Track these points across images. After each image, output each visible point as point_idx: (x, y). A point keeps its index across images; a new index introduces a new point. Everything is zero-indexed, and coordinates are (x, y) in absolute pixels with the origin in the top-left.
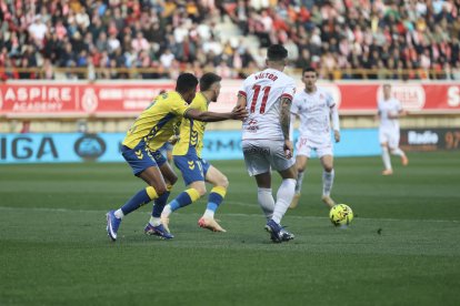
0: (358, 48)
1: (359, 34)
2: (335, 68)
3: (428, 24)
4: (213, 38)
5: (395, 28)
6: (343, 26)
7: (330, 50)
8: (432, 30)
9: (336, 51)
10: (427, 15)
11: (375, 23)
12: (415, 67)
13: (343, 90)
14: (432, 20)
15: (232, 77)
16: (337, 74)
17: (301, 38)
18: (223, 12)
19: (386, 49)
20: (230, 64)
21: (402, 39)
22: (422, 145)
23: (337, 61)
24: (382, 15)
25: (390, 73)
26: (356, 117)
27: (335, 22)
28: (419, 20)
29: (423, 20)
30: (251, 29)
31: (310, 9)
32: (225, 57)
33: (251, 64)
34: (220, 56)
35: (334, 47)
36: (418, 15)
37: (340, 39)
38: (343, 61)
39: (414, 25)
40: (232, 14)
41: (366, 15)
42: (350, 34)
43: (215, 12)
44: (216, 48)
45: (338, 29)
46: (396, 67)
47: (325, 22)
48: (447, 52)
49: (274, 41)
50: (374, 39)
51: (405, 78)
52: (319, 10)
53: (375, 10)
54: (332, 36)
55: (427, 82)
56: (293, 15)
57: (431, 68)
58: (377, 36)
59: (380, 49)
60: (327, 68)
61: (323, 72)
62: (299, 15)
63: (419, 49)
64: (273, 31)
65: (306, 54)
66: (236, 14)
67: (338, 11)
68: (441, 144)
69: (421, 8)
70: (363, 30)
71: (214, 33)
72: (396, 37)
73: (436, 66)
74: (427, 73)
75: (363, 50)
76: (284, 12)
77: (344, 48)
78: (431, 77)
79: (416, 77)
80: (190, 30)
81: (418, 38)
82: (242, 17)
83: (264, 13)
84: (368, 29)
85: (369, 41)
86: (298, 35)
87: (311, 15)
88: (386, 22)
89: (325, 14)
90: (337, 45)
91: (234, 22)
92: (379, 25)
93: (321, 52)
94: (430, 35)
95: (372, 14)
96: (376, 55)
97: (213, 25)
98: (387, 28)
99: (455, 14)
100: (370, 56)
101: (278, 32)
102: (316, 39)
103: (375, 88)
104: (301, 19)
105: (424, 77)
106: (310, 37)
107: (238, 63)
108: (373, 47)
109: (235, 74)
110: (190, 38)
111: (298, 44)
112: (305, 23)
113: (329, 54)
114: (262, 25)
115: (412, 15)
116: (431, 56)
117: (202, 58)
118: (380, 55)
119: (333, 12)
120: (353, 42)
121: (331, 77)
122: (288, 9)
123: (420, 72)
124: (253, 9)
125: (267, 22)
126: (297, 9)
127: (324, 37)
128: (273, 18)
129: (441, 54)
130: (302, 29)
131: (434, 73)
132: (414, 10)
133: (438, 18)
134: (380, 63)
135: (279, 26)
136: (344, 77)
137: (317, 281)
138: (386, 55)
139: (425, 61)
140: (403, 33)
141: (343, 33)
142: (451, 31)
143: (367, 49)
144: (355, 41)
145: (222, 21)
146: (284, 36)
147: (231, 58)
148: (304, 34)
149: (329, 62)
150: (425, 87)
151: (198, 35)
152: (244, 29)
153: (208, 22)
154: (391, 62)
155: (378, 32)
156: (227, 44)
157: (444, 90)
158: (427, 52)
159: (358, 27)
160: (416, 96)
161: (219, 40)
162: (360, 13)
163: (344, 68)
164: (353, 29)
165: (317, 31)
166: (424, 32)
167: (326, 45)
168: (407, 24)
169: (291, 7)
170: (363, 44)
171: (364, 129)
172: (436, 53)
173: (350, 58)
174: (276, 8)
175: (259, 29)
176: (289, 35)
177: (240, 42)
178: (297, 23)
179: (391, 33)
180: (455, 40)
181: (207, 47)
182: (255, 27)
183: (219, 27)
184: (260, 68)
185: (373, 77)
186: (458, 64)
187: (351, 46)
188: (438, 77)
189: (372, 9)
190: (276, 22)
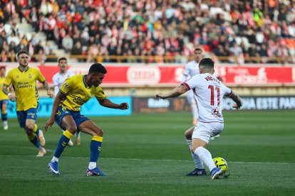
0: (114, 41)
1: (115, 32)
2: (98, 55)
3: (163, 25)
4: (14, 33)
5: (140, 28)
6: (104, 26)
7: (95, 43)
8: (166, 29)
9: (99, 42)
10: (161, 20)
11: (126, 24)
12: (153, 54)
14: (165, 22)
16: (100, 58)
17: (75, 34)
18: (21, 16)
19: (134, 41)
21: (144, 35)
23: (100, 50)
24: (131, 18)
26: (112, 89)
27: (98, 24)
28: (156, 22)
29: (160, 22)
30: (41, 27)
31: (82, 14)
32: (22, 47)
33: (41, 52)
34: (19, 45)
35: (97, 41)
36: (156, 19)
37: (102, 35)
38: (104, 50)
39: (153, 25)
40: (28, 17)
41: (120, 18)
42: (109, 32)
43: (16, 15)
44: (16, 41)
45: (101, 28)
46: (140, 54)
47: (92, 23)
48: (175, 44)
49: (57, 35)
50: (126, 36)
51: (147, 62)
52: (88, 14)
53: (127, 15)
54: (96, 33)
55: (162, 64)
56: (69, 18)
57: (164, 55)
58: (128, 33)
59: (130, 42)
60: (92, 55)
61: (89, 58)
62: (74, 18)
63: (157, 42)
64: (56, 29)
65: (78, 45)
66: (31, 17)
67: (100, 15)
68: (171, 107)
69: (158, 14)
70: (118, 28)
71: (16, 30)
72: (140, 34)
73: (168, 54)
74: (161, 58)
75: (118, 42)
76: (64, 16)
77: (105, 41)
78: (164, 61)
79: (154, 62)
81: (156, 35)
82: (34, 19)
83: (51, 17)
84: (121, 28)
85: (122, 36)
86: (73, 32)
87: (82, 18)
88: (133, 23)
89: (92, 18)
90: (100, 39)
91: (28, 22)
92: (129, 25)
93: (89, 44)
94: (165, 32)
95: (124, 18)
96: (126, 46)
97: (14, 24)
98: (135, 28)
99: (181, 18)
100: (123, 47)
101: (59, 30)
102: (85, 35)
103: (126, 69)
104: (75, 21)
105: (159, 61)
106: (81, 33)
107: (31, 51)
108: (124, 41)
111: (72, 37)
112: (77, 23)
113: (94, 45)
114: (49, 26)
115: (152, 20)
116: (164, 47)
117: (6, 48)
118: (129, 46)
119: (97, 17)
120: (111, 37)
121: (95, 61)
122: (66, 14)
123: (156, 58)
124: (42, 14)
125: (53, 23)
126: (73, 14)
127: (91, 33)
128: (56, 19)
129: (172, 46)
130: (76, 28)
131: (167, 58)
132: (153, 16)
133: (170, 21)
134: (130, 52)
135: (61, 26)
136: (104, 61)
138: (134, 46)
139: (160, 50)
140: (145, 31)
141: (105, 32)
142: (178, 30)
143: (121, 42)
144: (112, 36)
145: (21, 22)
146: (63, 32)
147: (28, 47)
148: (77, 32)
149: (94, 50)
150: (161, 68)
151: (4, 31)
152: (36, 27)
153: (11, 23)
154: (137, 51)
155: (128, 30)
156: (24, 37)
157: (173, 70)
158: (162, 44)
159: (114, 27)
160: (154, 74)
161: (18, 35)
162: (116, 18)
163: (104, 55)
164: (111, 27)
165: (86, 29)
166: (161, 30)
167: (92, 39)
168: (148, 25)
169: (68, 13)
170: (118, 39)
172: (168, 45)
173: (109, 47)
174: (59, 14)
175: (46, 27)
176: (67, 32)
177: (33, 37)
178: (72, 23)
179: (137, 31)
180: (181, 37)
181: (10, 40)
182: (43, 26)
183: (18, 26)
184: (46, 55)
185: (125, 61)
186: (182, 53)
187: (110, 40)
188: (169, 61)
189: (124, 14)
190: (57, 23)
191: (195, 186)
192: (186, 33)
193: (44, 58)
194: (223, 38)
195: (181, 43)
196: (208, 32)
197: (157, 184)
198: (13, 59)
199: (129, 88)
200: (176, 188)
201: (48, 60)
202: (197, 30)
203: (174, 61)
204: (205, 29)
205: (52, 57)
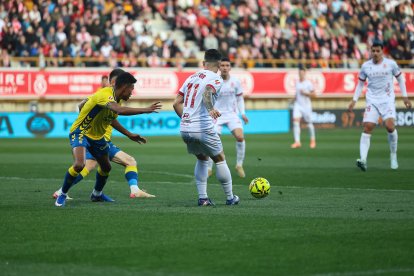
0: (268, 41)
1: (270, 29)
2: (249, 59)
3: (328, 21)
4: (146, 32)
5: (300, 24)
6: (256, 23)
7: (245, 43)
8: (332, 26)
9: (250, 43)
10: (327, 14)
11: (283, 20)
12: (318, 57)
13: (256, 77)
14: (331, 17)
15: (161, 66)
16: (251, 63)
17: (220, 32)
18: (154, 10)
19: (292, 42)
20: (160, 54)
21: (306, 34)
22: (321, 124)
23: (250, 52)
24: (289, 14)
25: (296, 62)
26: (266, 100)
27: (249, 19)
28: (321, 17)
29: (324, 17)
30: (178, 25)
31: (228, 7)
32: (155, 48)
33: (178, 55)
34: (151, 47)
35: (247, 41)
36: (320, 13)
37: (253, 33)
38: (256, 52)
39: (317, 21)
40: (162, 12)
41: (275, 13)
42: (262, 30)
43: (148, 10)
44: (148, 41)
45: (252, 25)
46: (300, 57)
47: (241, 19)
48: (344, 44)
49: (198, 35)
50: (282, 34)
51: (309, 66)
52: (236, 8)
53: (284, 9)
54: (247, 31)
55: (327, 70)
56: (213, 13)
57: (330, 58)
58: (285, 31)
59: (287, 42)
60: (242, 58)
61: (238, 62)
62: (219, 13)
63: (321, 43)
64: (197, 26)
65: (225, 46)
66: (166, 11)
67: (252, 10)
68: (338, 123)
69: (323, 7)
70: (273, 25)
71: (147, 28)
72: (300, 32)
73: (334, 56)
74: (326, 62)
75: (273, 43)
76: (206, 10)
77: (257, 41)
78: (330, 66)
79: (318, 66)
80: (126, 26)
81: (319, 32)
82: (170, 14)
83: (189, 11)
84: (277, 25)
85: (278, 35)
86: (218, 30)
87: (230, 13)
88: (292, 19)
89: (241, 12)
90: (251, 39)
91: (164, 18)
92: (287, 21)
93: (237, 44)
94: (330, 30)
95: (281, 12)
96: (283, 47)
97: (146, 21)
98: (294, 24)
99: (351, 13)
100: (279, 48)
101: (201, 27)
102: (233, 34)
103: (283, 75)
104: (221, 16)
105: (324, 65)
106: (228, 32)
107: (166, 53)
108: (281, 41)
109: (164, 63)
110: (126, 32)
111: (217, 37)
112: (223, 19)
113: (244, 46)
114: (188, 22)
115: (314, 14)
116: (330, 48)
117: (136, 49)
118: (287, 47)
119: (248, 11)
120: (265, 36)
121: (245, 66)
122: (209, 8)
123: (321, 62)
124: (180, 8)
125: (192, 18)
126: (218, 8)
127: (240, 32)
128: (197, 15)
129: (340, 47)
130: (221, 25)
131: (333, 62)
132: (317, 9)
133: (337, 16)
134: (287, 54)
135: (202, 22)
136: (257, 65)
137: (232, 239)
138: (292, 47)
139: (325, 52)
140: (307, 29)
141: (256, 29)
142: (347, 27)
143: (276, 42)
144: (266, 35)
145: (154, 18)
146: (206, 30)
147: (161, 49)
148: (223, 29)
149: (244, 53)
150: (325, 74)
151: (133, 30)
152: (172, 24)
153: (142, 18)
154: (296, 54)
155: (285, 28)
156: (158, 37)
157: (341, 77)
158: (327, 45)
159: (269, 24)
160: (317, 82)
161: (151, 34)
162: (271, 12)
163: (256, 58)
164: (264, 24)
165: (234, 26)
166: (325, 28)
167: (241, 38)
168: (310, 21)
169: (212, 6)
170: (273, 38)
171: (273, 110)
172: (334, 46)
173: (262, 50)
174: (200, 7)
175: (185, 24)
176: (210, 29)
177: (169, 36)
178: (217, 20)
179: (297, 28)
180: (351, 35)
181: (141, 40)
182: (181, 23)
183: (151, 23)
184: (185, 58)
185: (281, 66)
186: (353, 55)
187: (263, 40)
188: (336, 66)
189: (281, 8)
190: (199, 19)
191: (368, 220)
192: (356, 31)
193: (182, 62)
194: (403, 37)
195: (351, 43)
196: (383, 30)
197: (321, 218)
198: (144, 64)
199: (286, 99)
200: (345, 223)
201: (187, 65)
202: (371, 27)
203: (341, 66)
204: (381, 26)
205: (192, 61)
